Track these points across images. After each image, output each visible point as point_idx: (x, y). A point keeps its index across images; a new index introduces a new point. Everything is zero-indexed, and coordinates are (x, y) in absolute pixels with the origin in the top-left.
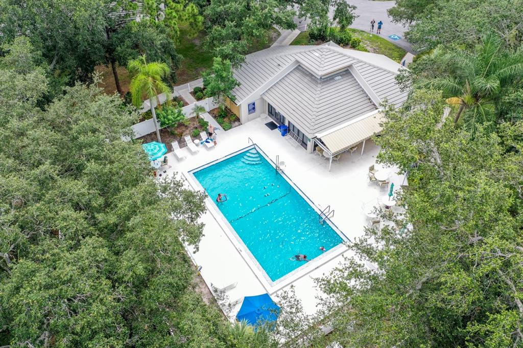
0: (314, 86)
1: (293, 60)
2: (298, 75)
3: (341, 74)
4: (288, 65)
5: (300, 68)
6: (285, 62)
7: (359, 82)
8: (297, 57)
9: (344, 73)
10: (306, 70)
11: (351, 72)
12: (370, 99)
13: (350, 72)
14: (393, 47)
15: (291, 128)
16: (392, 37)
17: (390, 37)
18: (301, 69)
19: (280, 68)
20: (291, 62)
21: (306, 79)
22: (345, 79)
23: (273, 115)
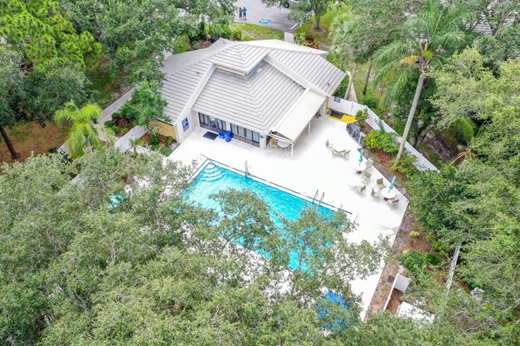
0: (243, 84)
1: (211, 64)
2: (220, 78)
3: (260, 66)
4: (207, 70)
5: (218, 70)
6: (203, 69)
7: (278, 69)
8: (214, 61)
9: (262, 64)
10: (226, 71)
11: (268, 61)
12: (294, 82)
13: (266, 62)
14: (270, 31)
15: (235, 132)
16: (262, 21)
17: (260, 22)
18: (221, 71)
19: (201, 75)
20: (209, 67)
21: (232, 80)
22: (265, 69)
23: (208, 125)
